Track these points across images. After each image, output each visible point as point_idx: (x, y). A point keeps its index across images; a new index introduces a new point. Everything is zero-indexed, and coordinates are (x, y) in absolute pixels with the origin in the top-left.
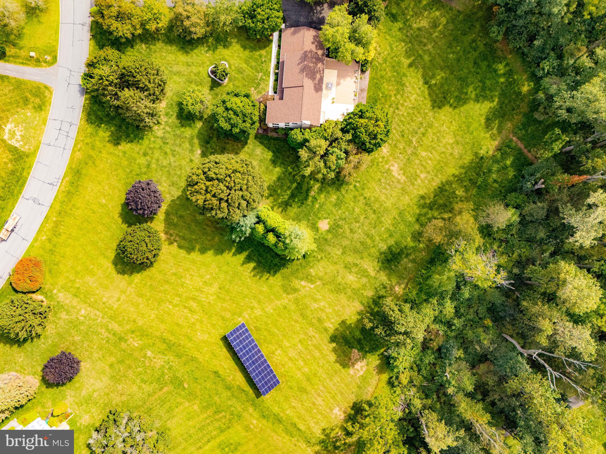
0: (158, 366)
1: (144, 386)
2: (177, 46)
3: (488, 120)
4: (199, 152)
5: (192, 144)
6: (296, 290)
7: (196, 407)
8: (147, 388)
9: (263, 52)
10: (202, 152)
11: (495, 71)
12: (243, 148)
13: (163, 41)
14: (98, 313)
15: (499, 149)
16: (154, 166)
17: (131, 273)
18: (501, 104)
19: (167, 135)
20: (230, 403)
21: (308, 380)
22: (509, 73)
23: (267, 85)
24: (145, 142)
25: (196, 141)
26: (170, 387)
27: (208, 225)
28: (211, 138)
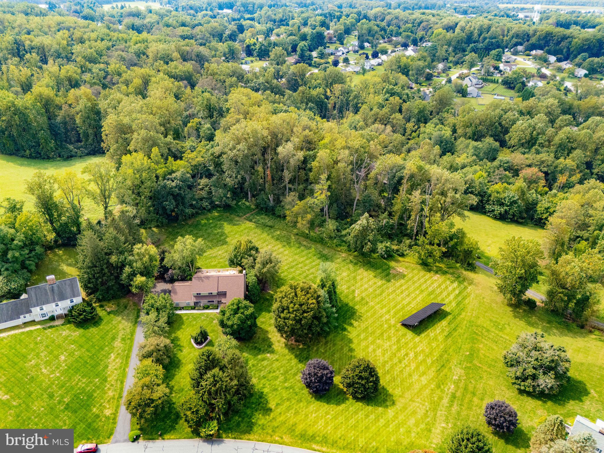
0: (463, 371)
1: (485, 378)
2: (175, 371)
3: (234, 225)
4: (268, 355)
5: (263, 360)
6: (362, 299)
7: (481, 346)
8: (485, 375)
9: (185, 318)
10: (268, 353)
11: (205, 223)
12: (261, 328)
13: (170, 381)
14: (438, 415)
15: (251, 221)
16: (286, 385)
17: (391, 396)
18: (225, 221)
19: (257, 375)
20: (464, 328)
21: (422, 291)
22: (208, 219)
23: (212, 313)
24: (266, 390)
25: (259, 357)
26: (476, 362)
27: (330, 349)
28: (256, 347)
